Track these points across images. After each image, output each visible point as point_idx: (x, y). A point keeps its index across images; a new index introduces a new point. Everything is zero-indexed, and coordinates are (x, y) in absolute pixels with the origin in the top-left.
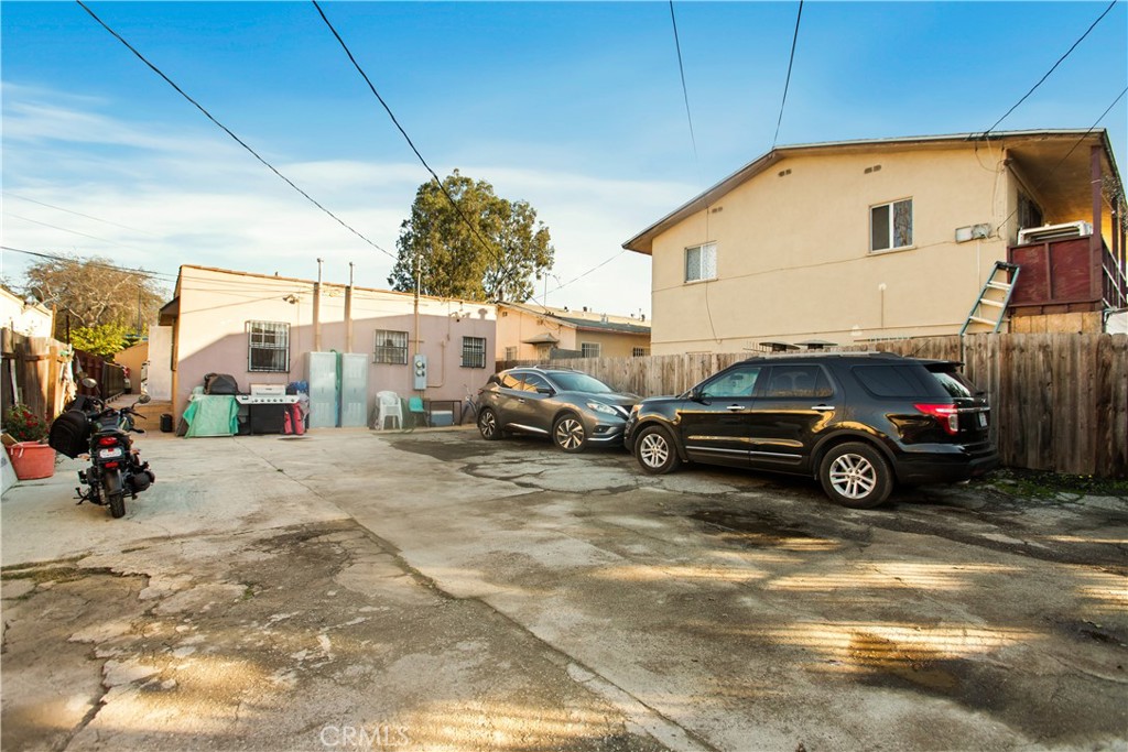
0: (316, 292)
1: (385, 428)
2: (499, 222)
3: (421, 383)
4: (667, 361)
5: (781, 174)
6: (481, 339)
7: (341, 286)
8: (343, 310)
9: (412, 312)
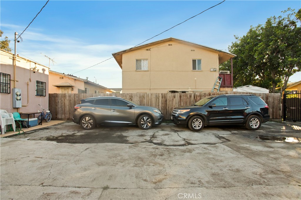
3: (19, 104)
4: (141, 95)
5: (169, 45)
6: (43, 83)
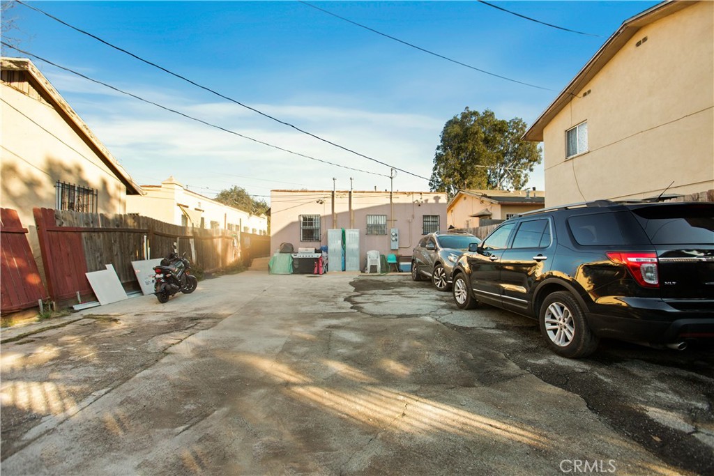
0: (333, 196)
1: (370, 272)
2: (499, 137)
3: (395, 246)
5: (638, 44)
6: (437, 216)
7: (347, 192)
8: (348, 205)
9: (389, 202)
